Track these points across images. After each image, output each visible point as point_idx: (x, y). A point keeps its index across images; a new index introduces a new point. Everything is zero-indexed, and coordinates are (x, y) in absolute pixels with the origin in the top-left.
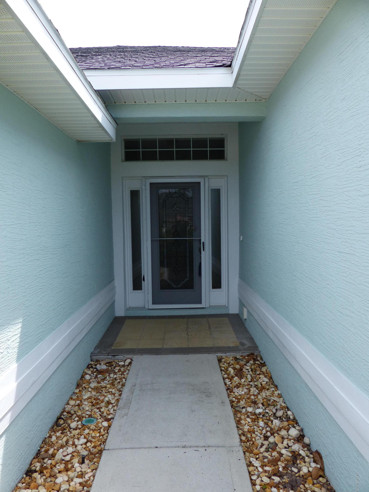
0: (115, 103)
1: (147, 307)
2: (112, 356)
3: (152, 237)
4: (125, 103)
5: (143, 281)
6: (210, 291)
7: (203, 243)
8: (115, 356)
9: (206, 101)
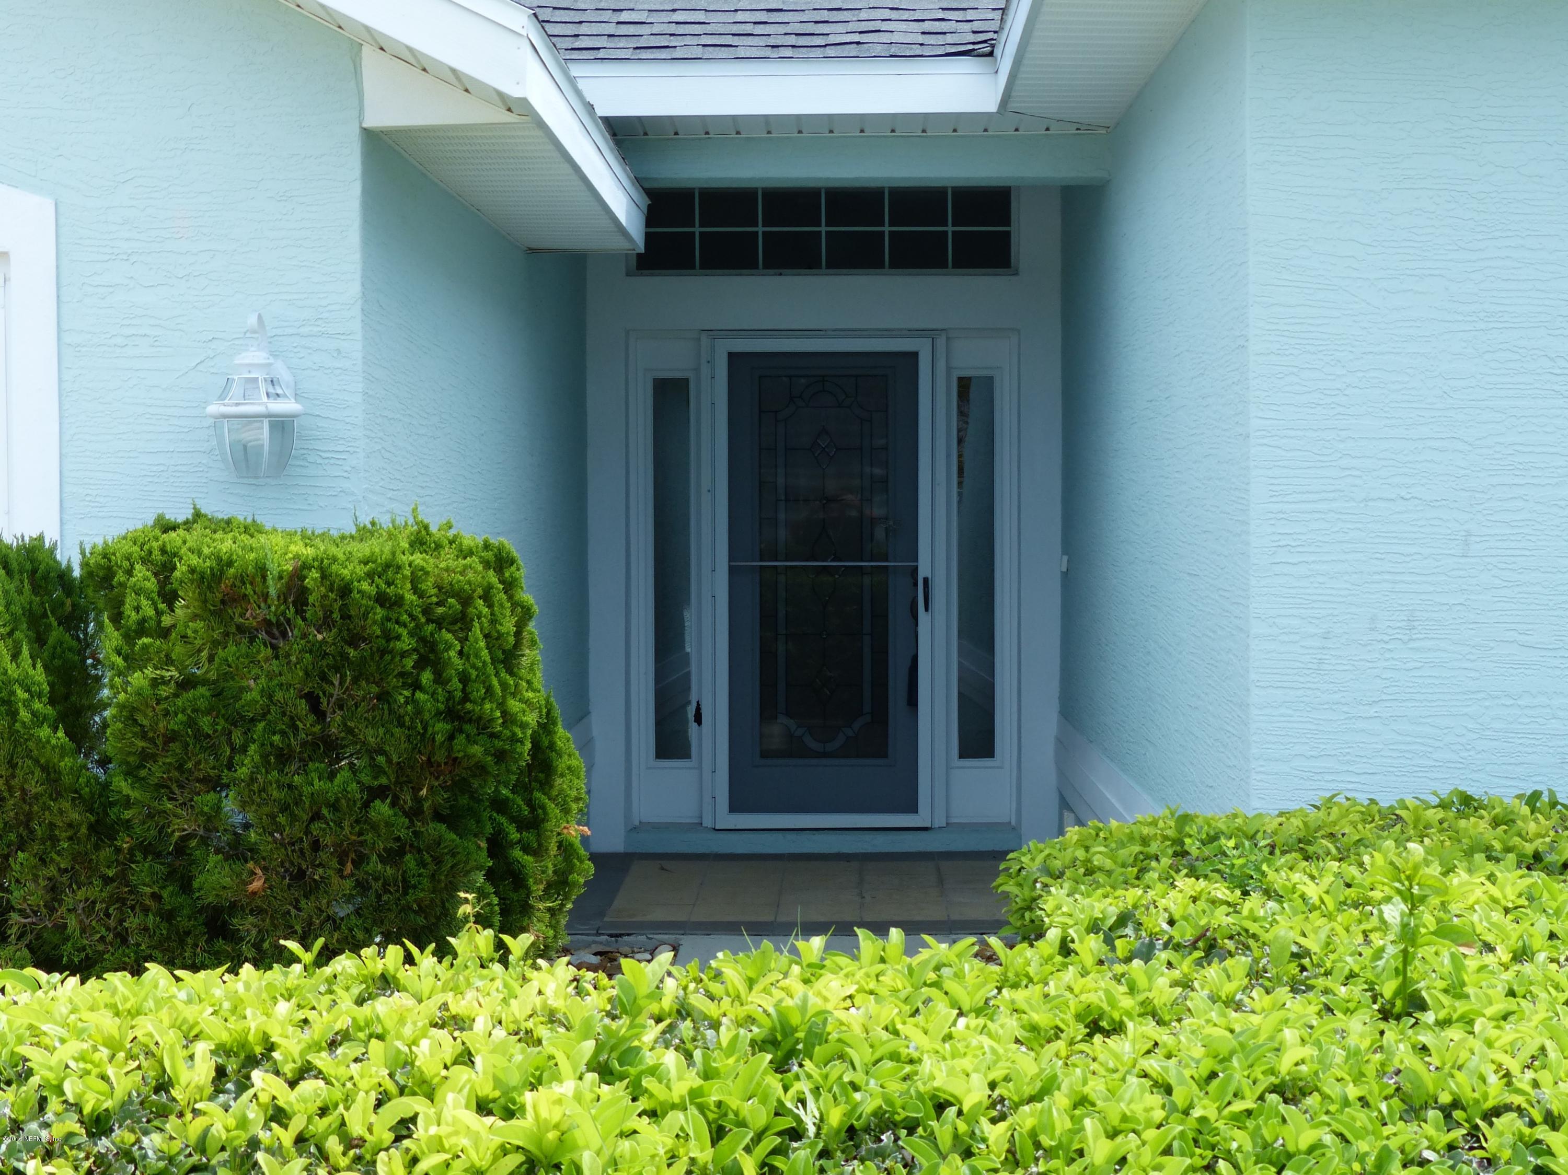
0: (646, 134)
1: (708, 823)
2: (611, 936)
3: (731, 558)
4: (676, 134)
5: (693, 725)
6: (949, 768)
7: (926, 580)
8: (621, 935)
9: (924, 131)
